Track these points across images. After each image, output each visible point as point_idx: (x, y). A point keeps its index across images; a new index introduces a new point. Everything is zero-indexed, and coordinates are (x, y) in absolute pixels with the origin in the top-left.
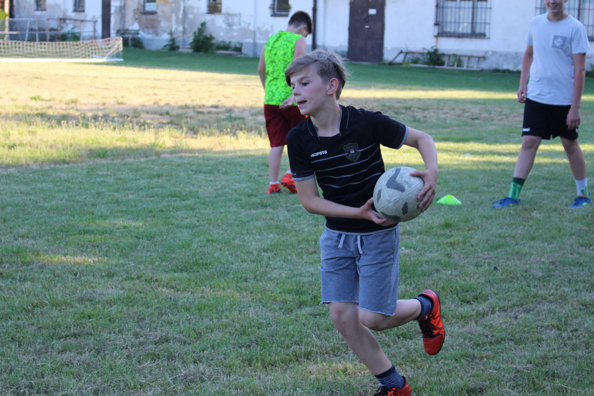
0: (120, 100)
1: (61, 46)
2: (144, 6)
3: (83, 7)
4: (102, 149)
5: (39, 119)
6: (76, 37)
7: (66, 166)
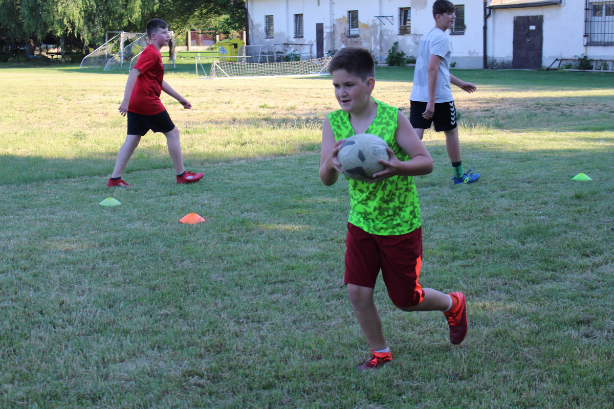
0: (328, 106)
1: (285, 65)
2: (349, 31)
3: (302, 33)
4: (311, 144)
5: (264, 123)
6: (297, 58)
7: (283, 157)
